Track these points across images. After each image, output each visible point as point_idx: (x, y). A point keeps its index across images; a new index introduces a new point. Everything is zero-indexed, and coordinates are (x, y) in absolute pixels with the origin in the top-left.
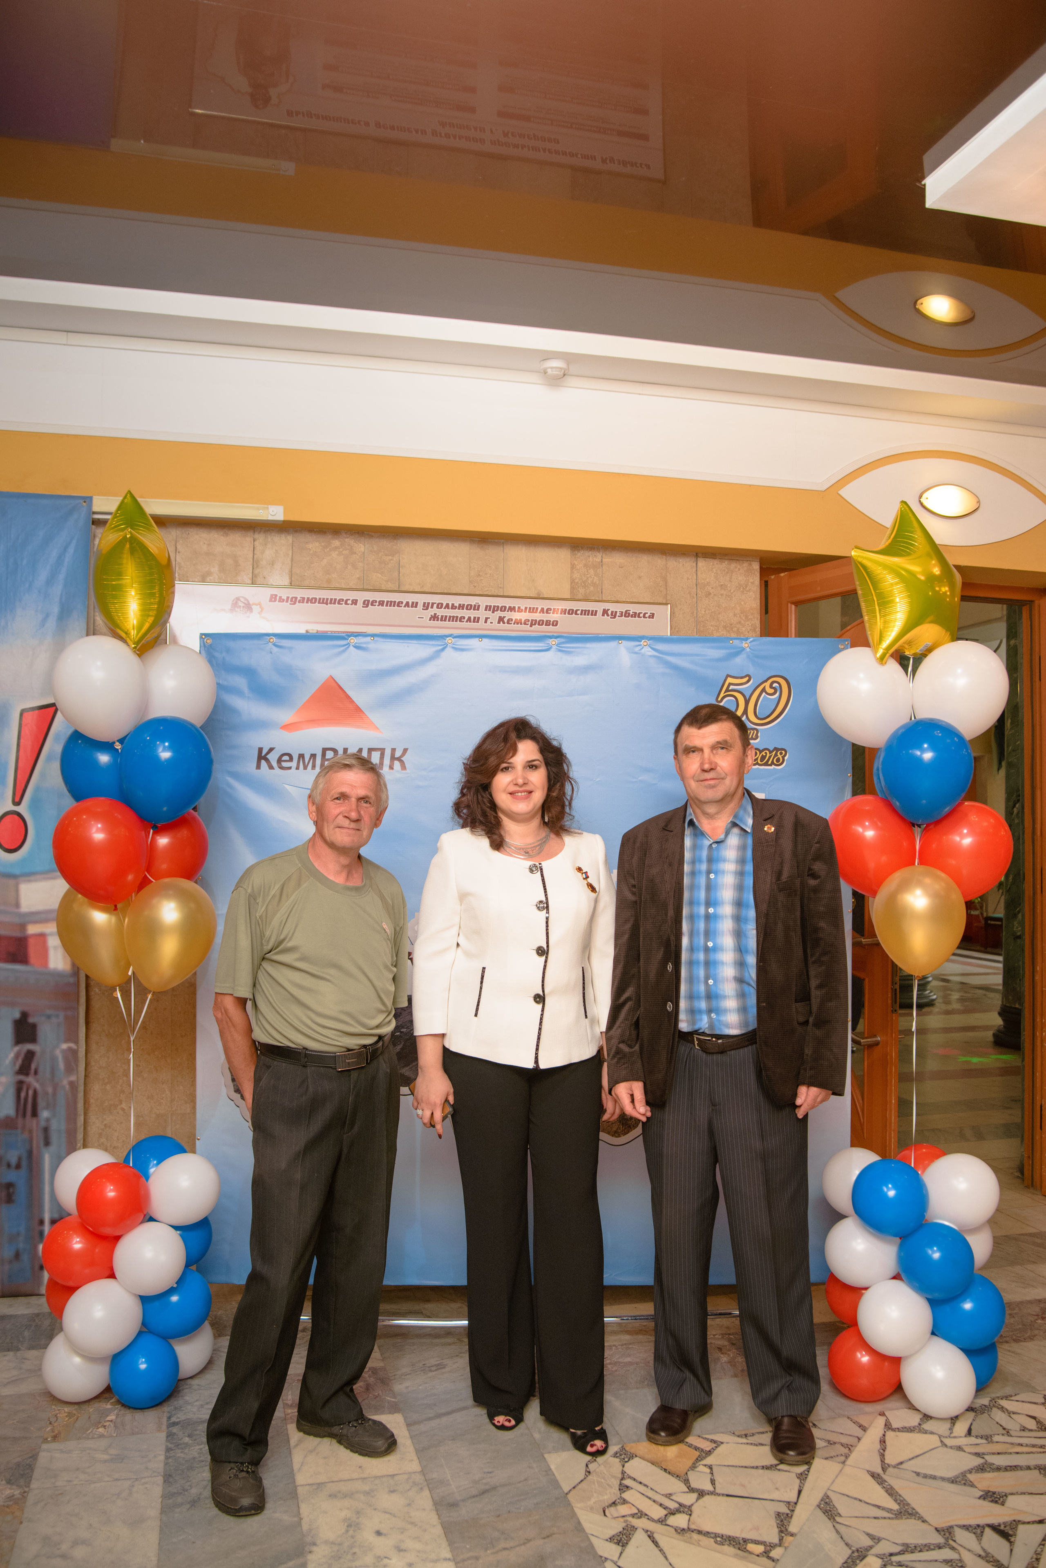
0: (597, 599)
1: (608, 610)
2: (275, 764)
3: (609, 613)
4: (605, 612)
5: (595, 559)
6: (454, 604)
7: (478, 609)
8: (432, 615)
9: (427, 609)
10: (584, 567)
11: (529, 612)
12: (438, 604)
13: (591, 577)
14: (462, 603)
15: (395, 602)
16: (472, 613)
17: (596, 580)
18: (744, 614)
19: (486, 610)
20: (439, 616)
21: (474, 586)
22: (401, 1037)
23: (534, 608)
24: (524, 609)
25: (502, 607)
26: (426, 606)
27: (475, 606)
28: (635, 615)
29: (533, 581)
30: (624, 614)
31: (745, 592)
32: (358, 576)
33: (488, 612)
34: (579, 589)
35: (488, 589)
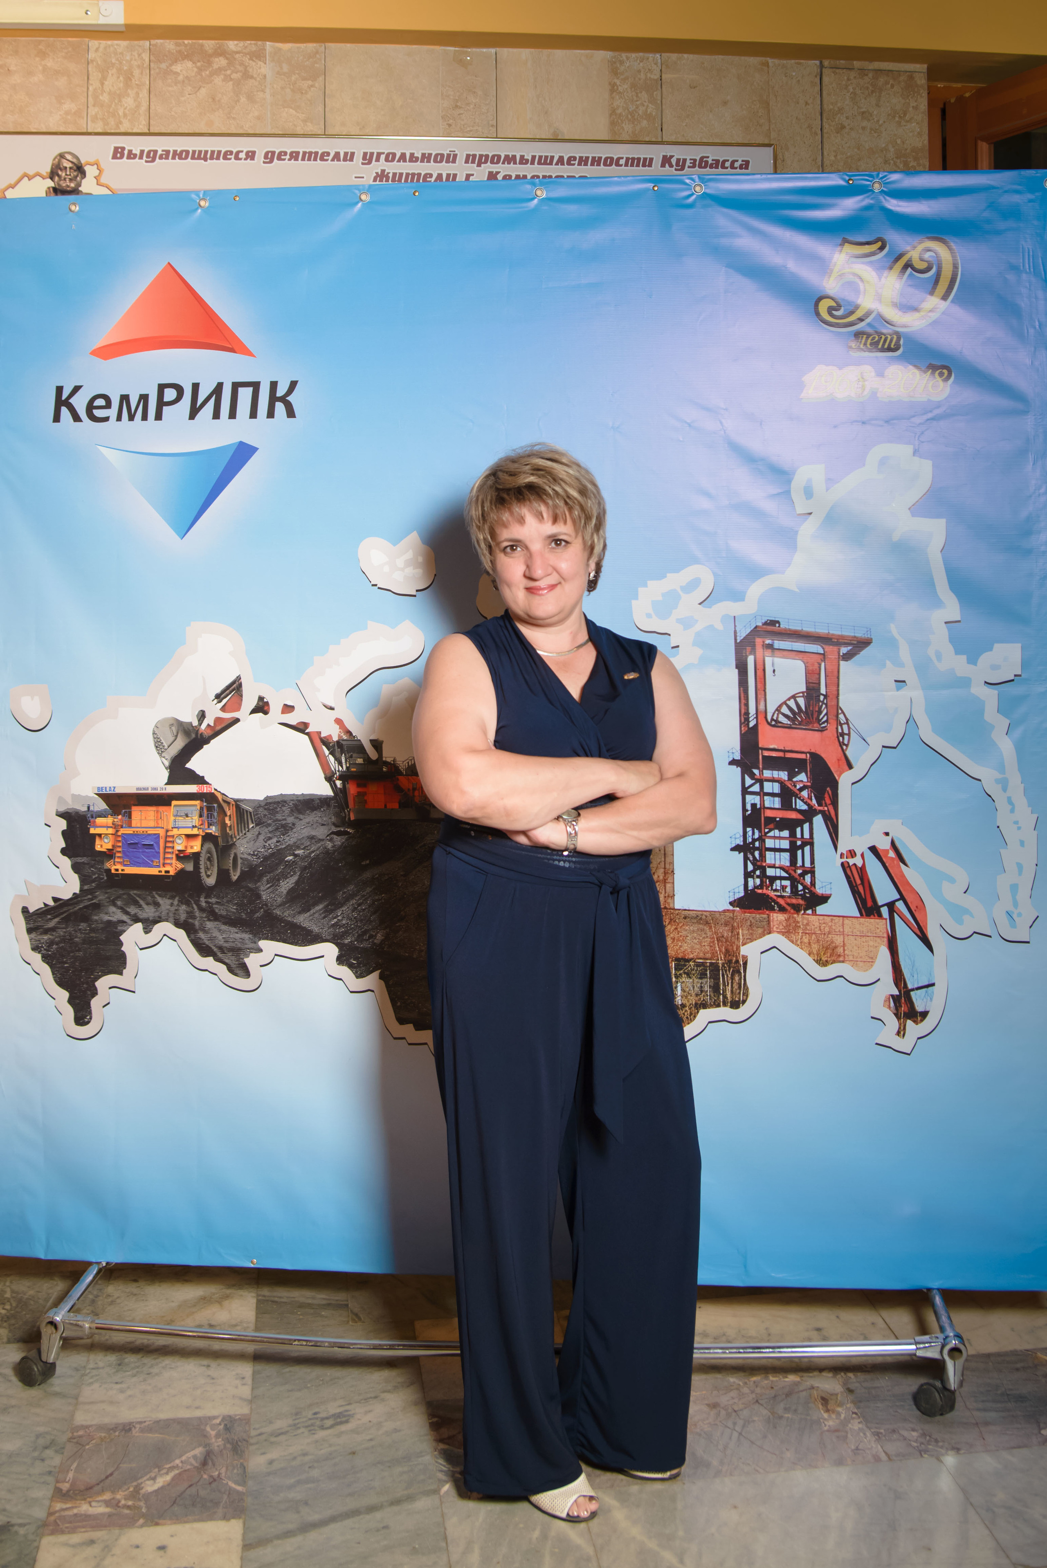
0: (654, 139)
1: (672, 157)
2: (82, 413)
3: (674, 161)
4: (666, 161)
5: (649, 75)
6: (414, 154)
7: (454, 161)
8: (377, 173)
9: (370, 163)
10: (631, 88)
11: (538, 164)
12: (388, 155)
13: (644, 106)
14: (427, 152)
15: (316, 153)
16: (445, 169)
17: (651, 109)
18: (902, 159)
19: (467, 162)
20: (389, 173)
21: (447, 124)
22: (296, 864)
23: (546, 157)
24: (530, 159)
25: (493, 156)
26: (368, 159)
27: (449, 155)
28: (716, 164)
29: (546, 113)
30: (697, 163)
31: (903, 123)
32: (256, 114)
33: (470, 165)
34: (623, 125)
35: (472, 128)
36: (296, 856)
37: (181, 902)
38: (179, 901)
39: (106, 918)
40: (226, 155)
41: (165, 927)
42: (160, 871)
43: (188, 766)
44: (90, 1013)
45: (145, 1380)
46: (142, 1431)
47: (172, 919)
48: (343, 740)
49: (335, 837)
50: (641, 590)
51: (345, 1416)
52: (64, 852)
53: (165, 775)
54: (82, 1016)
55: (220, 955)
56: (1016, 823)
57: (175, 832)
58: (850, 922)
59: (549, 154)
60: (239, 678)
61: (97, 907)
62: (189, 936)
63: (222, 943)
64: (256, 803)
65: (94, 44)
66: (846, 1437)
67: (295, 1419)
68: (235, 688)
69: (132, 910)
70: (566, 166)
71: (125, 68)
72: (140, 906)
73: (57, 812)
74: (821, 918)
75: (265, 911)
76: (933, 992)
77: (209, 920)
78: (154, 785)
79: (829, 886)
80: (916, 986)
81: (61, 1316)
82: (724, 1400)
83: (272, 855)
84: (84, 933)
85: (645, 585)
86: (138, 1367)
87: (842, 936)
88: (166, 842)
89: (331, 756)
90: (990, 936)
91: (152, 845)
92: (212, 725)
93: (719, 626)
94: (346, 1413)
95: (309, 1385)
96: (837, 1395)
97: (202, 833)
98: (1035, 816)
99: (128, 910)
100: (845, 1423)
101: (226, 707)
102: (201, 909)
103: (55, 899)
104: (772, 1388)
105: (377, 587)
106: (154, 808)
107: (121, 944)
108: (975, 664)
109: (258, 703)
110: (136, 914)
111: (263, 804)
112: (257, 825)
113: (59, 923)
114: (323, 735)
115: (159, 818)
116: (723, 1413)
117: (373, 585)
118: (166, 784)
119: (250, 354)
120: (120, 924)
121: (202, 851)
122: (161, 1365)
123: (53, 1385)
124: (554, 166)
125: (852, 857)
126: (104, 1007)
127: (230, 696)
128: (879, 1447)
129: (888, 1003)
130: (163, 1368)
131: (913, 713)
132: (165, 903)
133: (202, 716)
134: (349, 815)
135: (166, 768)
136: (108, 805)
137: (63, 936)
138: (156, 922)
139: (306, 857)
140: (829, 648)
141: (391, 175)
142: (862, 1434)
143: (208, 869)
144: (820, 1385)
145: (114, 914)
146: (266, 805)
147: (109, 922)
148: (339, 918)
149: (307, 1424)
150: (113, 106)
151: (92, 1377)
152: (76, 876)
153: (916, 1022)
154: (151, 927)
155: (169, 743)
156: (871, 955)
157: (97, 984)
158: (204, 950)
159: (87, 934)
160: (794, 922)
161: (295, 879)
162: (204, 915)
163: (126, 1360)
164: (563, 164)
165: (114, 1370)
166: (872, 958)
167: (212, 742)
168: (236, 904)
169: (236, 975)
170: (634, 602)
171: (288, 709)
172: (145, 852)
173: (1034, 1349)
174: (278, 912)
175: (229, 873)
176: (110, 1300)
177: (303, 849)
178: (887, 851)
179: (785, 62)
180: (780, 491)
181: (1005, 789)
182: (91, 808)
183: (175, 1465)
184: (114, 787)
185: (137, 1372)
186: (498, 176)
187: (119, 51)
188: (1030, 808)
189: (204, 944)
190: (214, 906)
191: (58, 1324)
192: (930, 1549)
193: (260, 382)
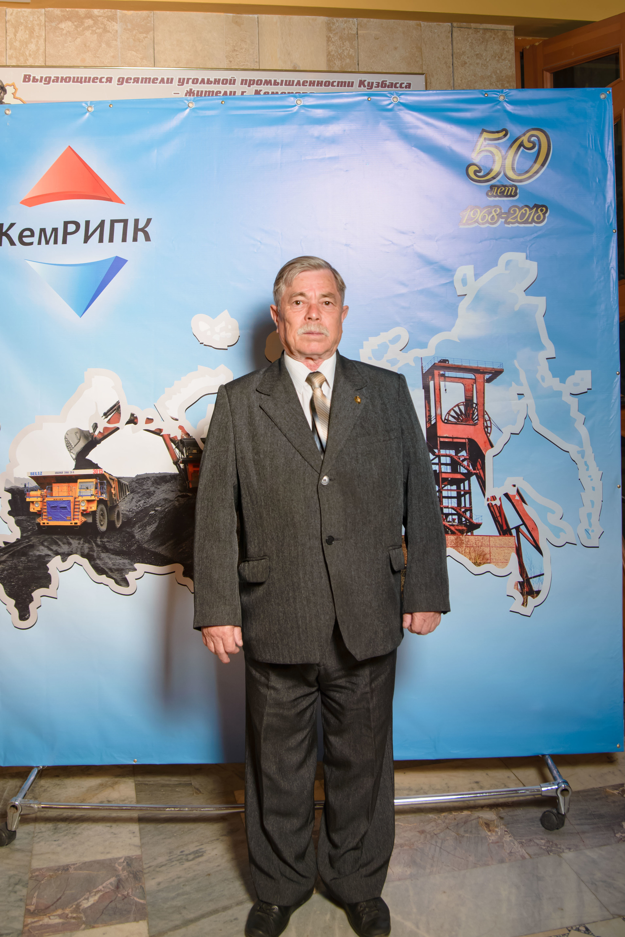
0: (353, 70)
1: (365, 81)
2: (16, 240)
3: (366, 83)
4: (362, 83)
5: (350, 31)
6: (209, 79)
7: (234, 84)
8: (187, 91)
9: (183, 84)
10: (339, 40)
11: (285, 85)
12: (194, 80)
13: (347, 50)
14: (217, 78)
15: (150, 79)
16: (228, 88)
17: (352, 52)
18: (500, 82)
19: (242, 84)
20: (195, 91)
21: (229, 61)
22: (156, 516)
23: (290, 81)
24: (280, 82)
25: (258, 81)
26: (181, 82)
27: (231, 80)
28: (391, 85)
29: (289, 54)
30: (380, 85)
31: (501, 61)
32: (112, 54)
33: (244, 86)
34: (335, 61)
35: (244, 64)
36: (156, 511)
37: (85, 542)
38: (84, 541)
39: (38, 553)
40: (94, 80)
41: (75, 558)
42: (71, 523)
43: (87, 457)
44: (29, 612)
45: (72, 838)
46: (75, 869)
47: (79, 552)
48: (184, 439)
49: (180, 498)
50: (364, 342)
51: (200, 852)
52: (10, 513)
53: (73, 463)
54: (24, 614)
55: (110, 573)
56: (590, 476)
57: (80, 499)
58: (494, 539)
59: (291, 79)
60: (118, 402)
61: (32, 547)
62: (90, 563)
63: (111, 566)
64: (131, 479)
65: (9, 10)
66: (503, 846)
67: (170, 856)
68: (116, 409)
69: (54, 548)
70: (302, 86)
71: (29, 26)
72: (59, 545)
73: (5, 488)
74: (476, 537)
75: (138, 546)
76: (543, 579)
77: (103, 552)
78: (66, 470)
79: (481, 518)
80: (533, 576)
81: (19, 801)
82: (428, 828)
83: (141, 511)
84: (24, 563)
85: (367, 340)
86: (67, 830)
87: (489, 548)
88: (75, 505)
89: (176, 449)
90: (576, 544)
91: (66, 507)
92: (102, 431)
93: (413, 364)
94: (201, 850)
95: (175, 835)
96: (494, 821)
97: (97, 499)
98: (601, 472)
99: (51, 548)
100: (501, 837)
101: (111, 420)
102: (98, 546)
103: (5, 543)
104: (455, 819)
105: (203, 345)
106: (66, 485)
107: (48, 569)
108: (565, 383)
109: (130, 418)
110: (56, 550)
111: (135, 480)
112: (131, 493)
113: (8, 557)
114: (171, 436)
115: (70, 490)
116: (428, 836)
117: (201, 343)
118: (74, 469)
119: (120, 201)
120: (47, 557)
121: (98, 510)
122: (81, 828)
123: (15, 844)
124: (294, 86)
125: (494, 500)
126: (37, 608)
127: (113, 413)
128: (524, 850)
129: (516, 587)
130: (83, 829)
131: (528, 413)
132: (75, 543)
133: (95, 426)
134: (189, 484)
135: (74, 459)
136: (37, 483)
137: (11, 566)
138: (69, 554)
139: (163, 511)
140: (478, 375)
141: (196, 92)
142: (512, 844)
143: (101, 521)
144: (483, 816)
145: (43, 551)
146: (137, 480)
147: (40, 556)
148: (184, 548)
149: (177, 859)
150: (22, 49)
151: (39, 838)
152: (18, 528)
153: (533, 597)
154: (66, 558)
155: (75, 444)
156: (506, 558)
157: (33, 594)
158: (100, 571)
159: (26, 563)
160: (460, 540)
161: (156, 524)
162: (100, 549)
163: (59, 826)
164: (300, 85)
165: (53, 833)
166: (507, 560)
167: (102, 442)
168: (120, 542)
169: (120, 585)
170: (361, 350)
171: (149, 420)
172: (62, 512)
173: (604, 787)
174: (146, 546)
175: (115, 523)
176: (43, 789)
177: (160, 507)
178: (514, 496)
179: (430, 24)
180: (448, 281)
181: (583, 457)
182: (27, 486)
183: (99, 890)
184: (41, 472)
185: (67, 833)
186: (261, 93)
187: (25, 15)
188: (598, 468)
189: (100, 567)
190: (106, 543)
191: (18, 806)
192: (562, 909)
193: (128, 220)
